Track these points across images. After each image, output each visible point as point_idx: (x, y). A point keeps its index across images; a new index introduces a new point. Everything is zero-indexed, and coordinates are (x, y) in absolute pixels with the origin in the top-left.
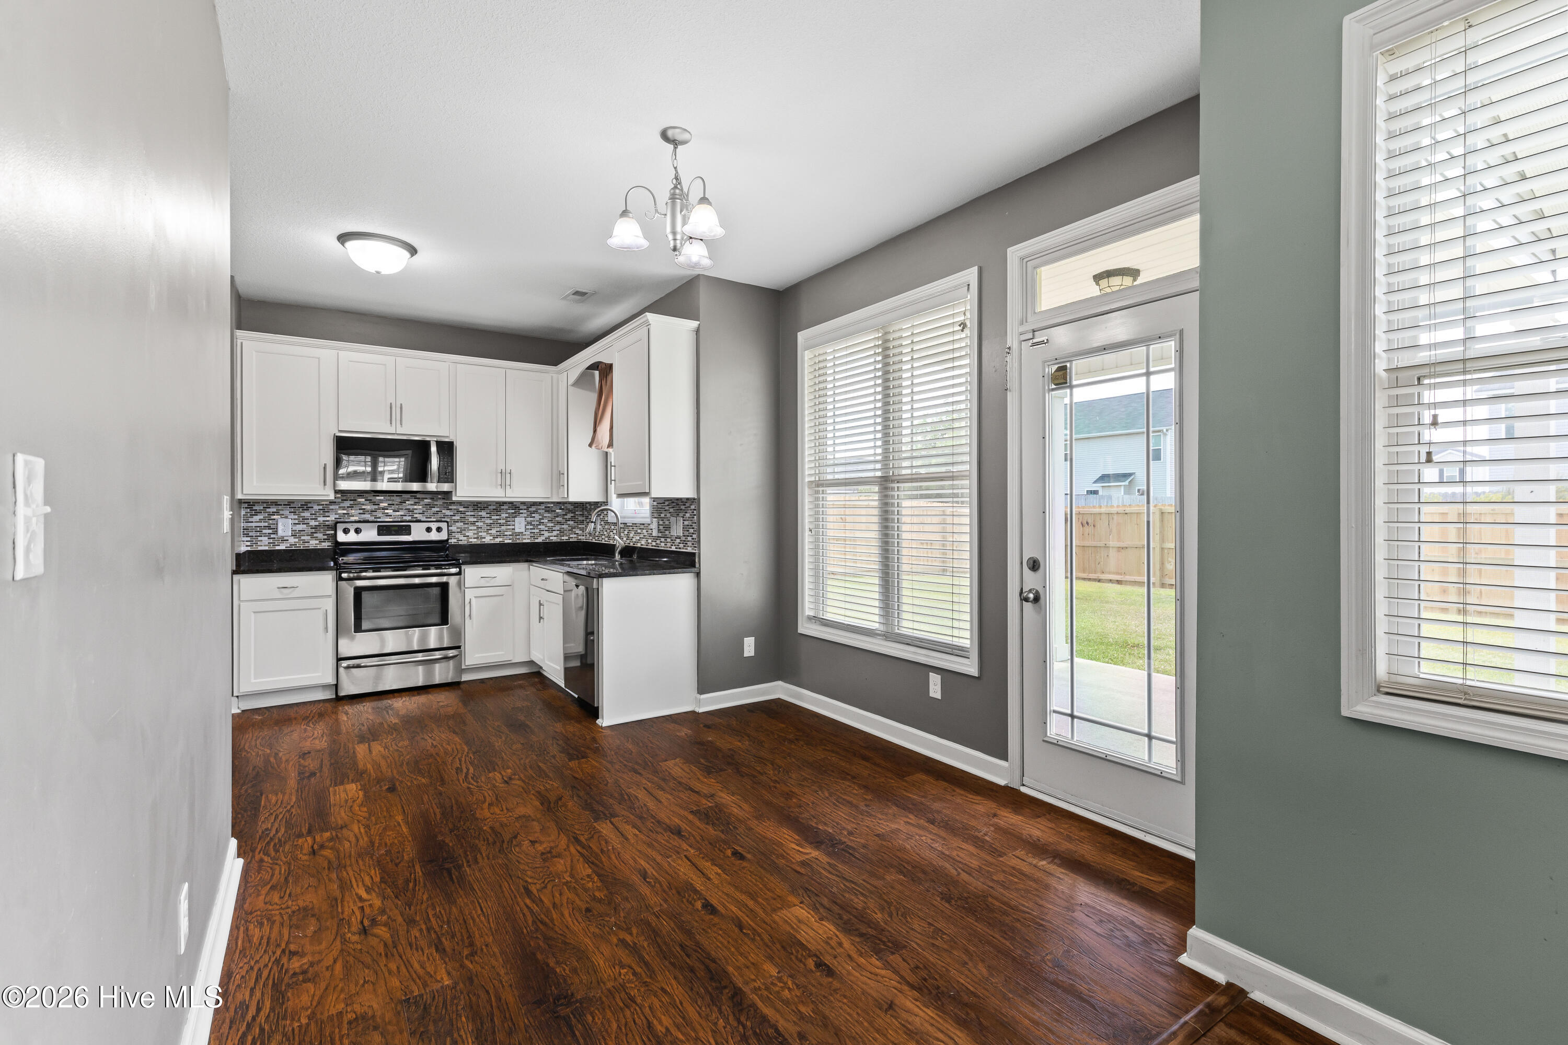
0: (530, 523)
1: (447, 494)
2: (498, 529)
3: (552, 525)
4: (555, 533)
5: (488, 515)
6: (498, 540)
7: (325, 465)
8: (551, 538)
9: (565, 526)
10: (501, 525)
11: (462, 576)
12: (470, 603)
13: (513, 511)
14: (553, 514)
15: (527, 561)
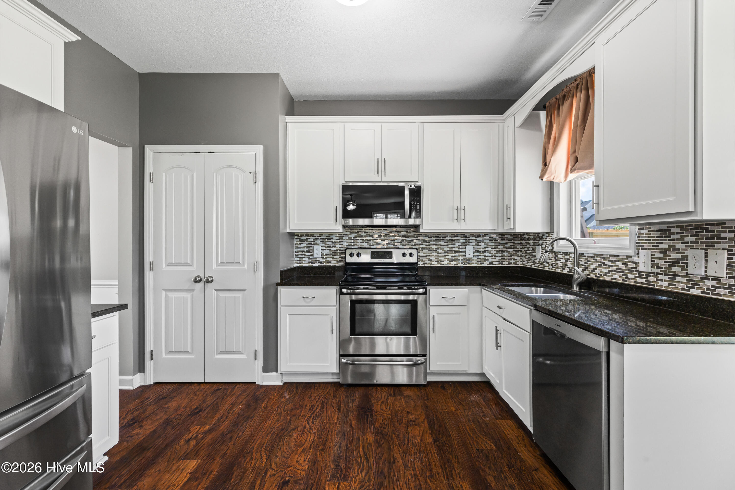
0: (477, 251)
1: (417, 227)
2: (453, 255)
3: (495, 252)
4: (497, 259)
5: (446, 244)
6: (453, 264)
7: (336, 207)
8: (494, 263)
9: (505, 254)
10: (455, 252)
11: (427, 295)
12: (434, 318)
13: (464, 241)
14: (496, 244)
15: (480, 285)
